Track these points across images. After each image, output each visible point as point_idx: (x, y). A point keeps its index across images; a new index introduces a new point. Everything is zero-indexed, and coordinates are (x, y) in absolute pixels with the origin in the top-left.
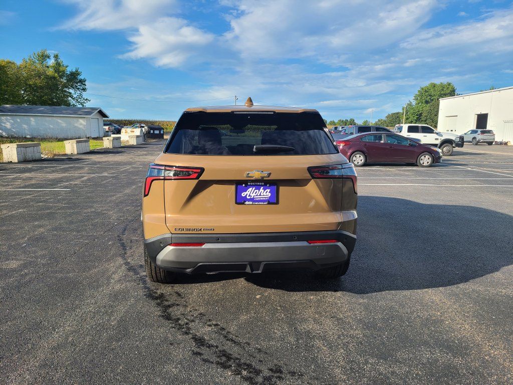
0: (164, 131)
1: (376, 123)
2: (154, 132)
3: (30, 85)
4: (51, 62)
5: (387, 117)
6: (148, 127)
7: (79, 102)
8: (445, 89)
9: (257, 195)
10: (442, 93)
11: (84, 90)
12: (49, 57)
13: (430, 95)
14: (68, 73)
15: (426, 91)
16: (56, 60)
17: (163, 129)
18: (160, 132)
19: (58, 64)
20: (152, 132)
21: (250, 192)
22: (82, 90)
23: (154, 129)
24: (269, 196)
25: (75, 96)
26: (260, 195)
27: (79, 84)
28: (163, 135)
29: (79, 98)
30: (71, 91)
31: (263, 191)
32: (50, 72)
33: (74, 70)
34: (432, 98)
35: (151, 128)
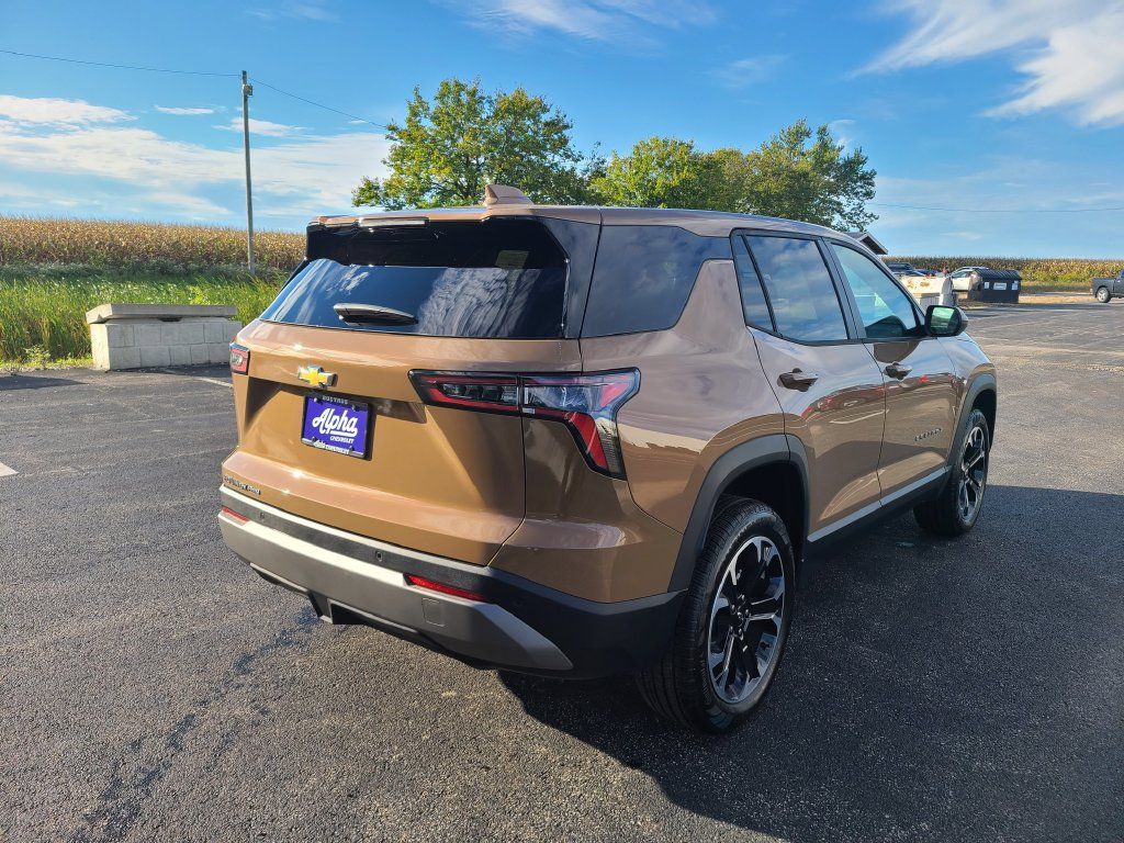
0: (1023, 283)
2: (991, 286)
3: (758, 194)
4: (810, 144)
6: (980, 275)
7: (855, 222)
9: (335, 430)
11: (869, 195)
12: (808, 135)
14: (841, 162)
16: (821, 139)
17: (1020, 279)
18: (1009, 287)
19: (824, 146)
20: (987, 285)
21: (326, 420)
22: (865, 195)
23: (993, 279)
24: (353, 435)
25: (847, 210)
26: (341, 430)
27: (859, 184)
28: (1016, 294)
29: (856, 214)
30: (842, 199)
31: (346, 419)
32: (805, 164)
33: (852, 156)
35: (985, 277)
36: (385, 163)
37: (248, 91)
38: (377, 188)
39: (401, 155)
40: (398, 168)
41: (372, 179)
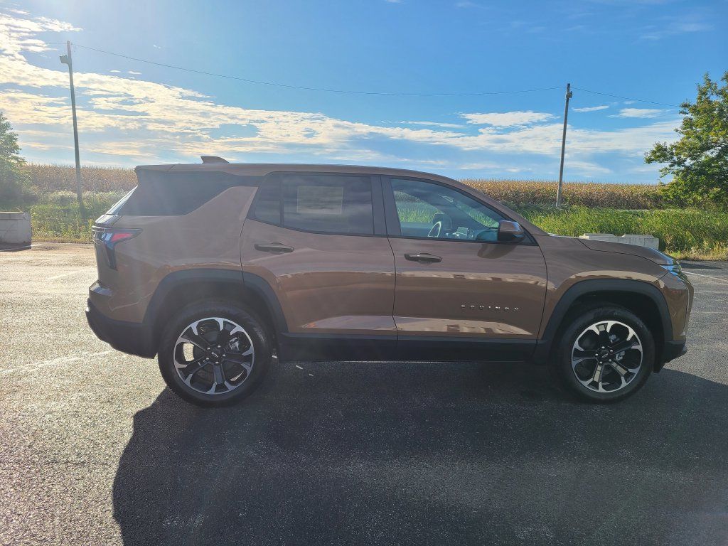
36: (677, 131)
37: (569, 96)
38: (666, 150)
39: (689, 124)
40: (687, 133)
41: (662, 143)
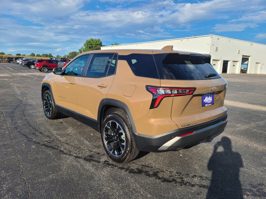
1: (64, 57)
5: (70, 54)
8: (97, 42)
10: (96, 44)
13: (91, 44)
15: (89, 42)
21: (206, 99)
24: (211, 101)
31: (210, 98)
34: (92, 46)
